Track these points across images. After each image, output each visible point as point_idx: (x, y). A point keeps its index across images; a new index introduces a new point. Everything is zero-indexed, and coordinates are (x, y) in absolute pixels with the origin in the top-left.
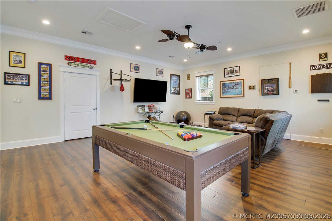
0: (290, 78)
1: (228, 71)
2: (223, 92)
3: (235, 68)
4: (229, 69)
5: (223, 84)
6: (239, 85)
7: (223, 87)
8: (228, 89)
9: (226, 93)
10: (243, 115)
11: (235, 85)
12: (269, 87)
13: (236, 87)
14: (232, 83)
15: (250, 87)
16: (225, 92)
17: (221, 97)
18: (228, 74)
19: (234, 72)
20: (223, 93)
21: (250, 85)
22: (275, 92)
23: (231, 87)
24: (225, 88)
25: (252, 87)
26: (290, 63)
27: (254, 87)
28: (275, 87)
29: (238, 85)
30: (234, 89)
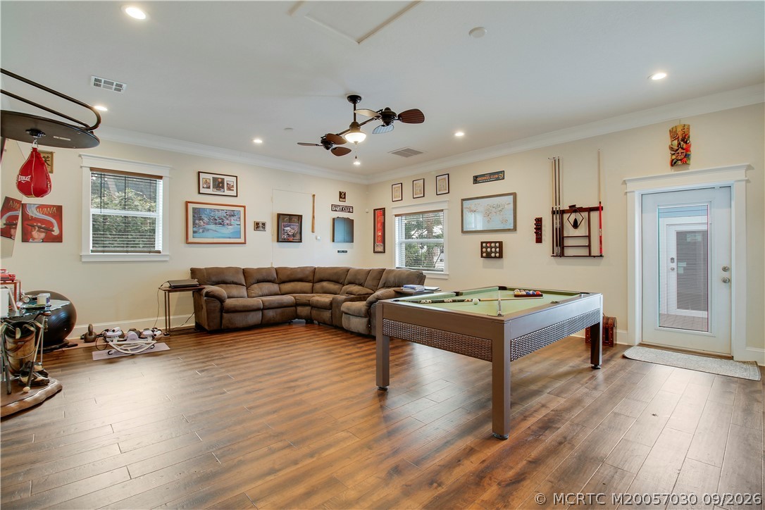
0: (314, 217)
1: (208, 181)
2: (195, 229)
3: (226, 179)
4: (211, 177)
5: (194, 209)
6: (235, 218)
7: (194, 216)
8: (208, 224)
9: (203, 232)
10: (259, 281)
11: (225, 217)
12: (289, 228)
13: (228, 222)
14: (218, 210)
15: (257, 224)
16: (201, 231)
17: (190, 240)
18: (209, 188)
19: (223, 187)
20: (194, 232)
21: (258, 220)
22: (297, 238)
23: (216, 220)
24: (200, 220)
25: (260, 225)
26: (314, 195)
27: (264, 224)
28: (297, 229)
29: (232, 218)
30: (223, 225)
